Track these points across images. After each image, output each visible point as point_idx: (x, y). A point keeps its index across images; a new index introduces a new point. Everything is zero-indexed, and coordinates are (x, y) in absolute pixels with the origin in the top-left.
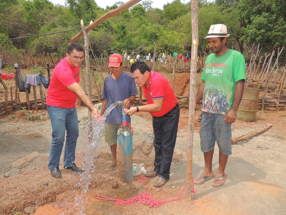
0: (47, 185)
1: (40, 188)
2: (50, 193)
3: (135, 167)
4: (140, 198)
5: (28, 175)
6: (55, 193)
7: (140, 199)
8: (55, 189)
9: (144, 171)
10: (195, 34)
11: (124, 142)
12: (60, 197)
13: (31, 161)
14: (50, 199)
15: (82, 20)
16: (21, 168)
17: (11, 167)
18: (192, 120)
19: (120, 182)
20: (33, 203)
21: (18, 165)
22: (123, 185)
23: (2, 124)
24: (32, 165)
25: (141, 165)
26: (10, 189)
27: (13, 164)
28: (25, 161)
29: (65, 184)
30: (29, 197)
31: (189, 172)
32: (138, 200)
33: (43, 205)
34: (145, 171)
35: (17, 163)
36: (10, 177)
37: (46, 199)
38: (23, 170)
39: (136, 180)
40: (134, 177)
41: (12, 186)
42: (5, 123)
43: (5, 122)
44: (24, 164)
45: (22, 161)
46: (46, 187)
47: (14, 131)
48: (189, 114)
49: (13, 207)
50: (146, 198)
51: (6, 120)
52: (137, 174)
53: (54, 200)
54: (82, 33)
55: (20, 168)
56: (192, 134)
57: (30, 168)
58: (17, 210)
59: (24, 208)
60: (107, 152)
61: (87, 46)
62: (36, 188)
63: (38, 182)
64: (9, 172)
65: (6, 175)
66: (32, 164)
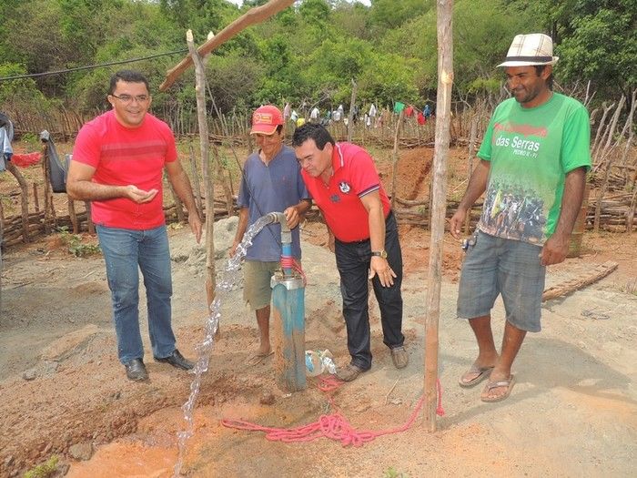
0: (118, 397)
1: (103, 404)
2: (125, 414)
3: (310, 358)
4: (322, 426)
5: (77, 375)
6: (135, 414)
7: (323, 429)
8: (135, 405)
9: (331, 366)
10: (446, 60)
11: (285, 303)
12: (145, 423)
13: (83, 345)
14: (125, 427)
15: (190, 31)
16: (61, 361)
17: (38, 358)
18: (438, 255)
19: (277, 391)
20: (89, 435)
21: (55, 353)
22: (284, 396)
23: (18, 265)
24: (85, 354)
25: (323, 353)
26: (37, 406)
27: (44, 351)
28: (69, 344)
29: (156, 395)
30: (78, 422)
31: (432, 368)
32: (317, 430)
33: (110, 441)
34: (332, 366)
35: (51, 350)
36: (37, 380)
37: (117, 427)
38: (64, 364)
39: (312, 386)
40: (309, 379)
41: (42, 399)
42: (25, 263)
43: (24, 260)
44: (66, 351)
45: (62, 345)
46: (116, 402)
47: (43, 280)
48: (432, 239)
49: (44, 445)
50: (335, 426)
51: (25, 255)
52: (314, 374)
53: (134, 429)
54: (190, 61)
55: (60, 359)
56: (437, 285)
57: (80, 361)
58: (53, 450)
59: (68, 446)
60: (247, 325)
61: (201, 89)
62: (93, 405)
63: (98, 391)
64: (34, 370)
65: (29, 375)
66: (84, 351)
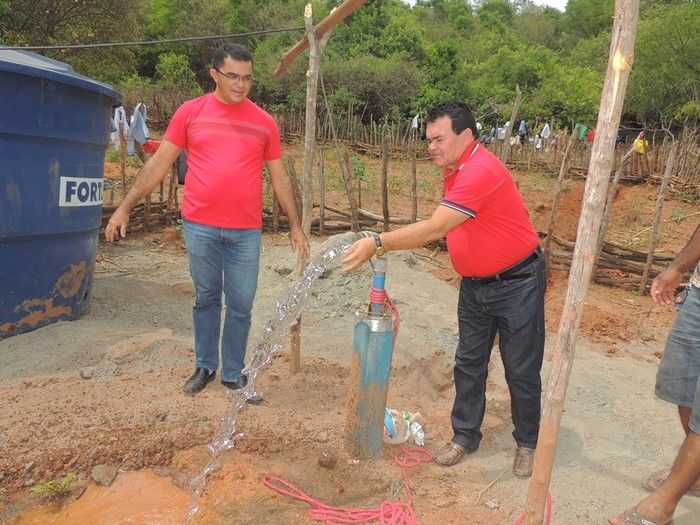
0: (163, 419)
1: (145, 423)
2: (162, 442)
3: (394, 420)
4: (382, 514)
5: (133, 383)
6: (172, 445)
7: (382, 518)
8: (174, 434)
9: (419, 434)
10: (624, 34)
11: (367, 347)
12: (181, 457)
13: (148, 350)
14: (158, 458)
15: (310, 5)
16: (123, 363)
17: (102, 356)
18: (572, 322)
19: (343, 454)
20: (119, 457)
21: (118, 354)
22: (350, 462)
23: (129, 253)
24: (147, 361)
25: (413, 416)
26: (80, 410)
27: (110, 349)
28: (134, 347)
29: (204, 426)
30: (112, 439)
32: (377, 519)
33: (139, 468)
34: (421, 435)
35: (115, 350)
36: (93, 380)
37: (151, 454)
38: (124, 368)
39: (388, 457)
40: (387, 447)
41: (88, 402)
42: (136, 252)
43: (138, 248)
44: (129, 355)
45: (126, 346)
46: (158, 423)
47: (147, 272)
48: (568, 299)
49: (71, 457)
50: (399, 520)
51: (140, 243)
52: (394, 441)
53: (167, 461)
54: (306, 42)
55: (120, 362)
56: (565, 365)
57: (141, 368)
58: (77, 465)
59: (93, 465)
60: (335, 361)
61: (313, 76)
62: (135, 421)
63: (146, 406)
64: (91, 368)
65: (86, 374)
66: (146, 358)
